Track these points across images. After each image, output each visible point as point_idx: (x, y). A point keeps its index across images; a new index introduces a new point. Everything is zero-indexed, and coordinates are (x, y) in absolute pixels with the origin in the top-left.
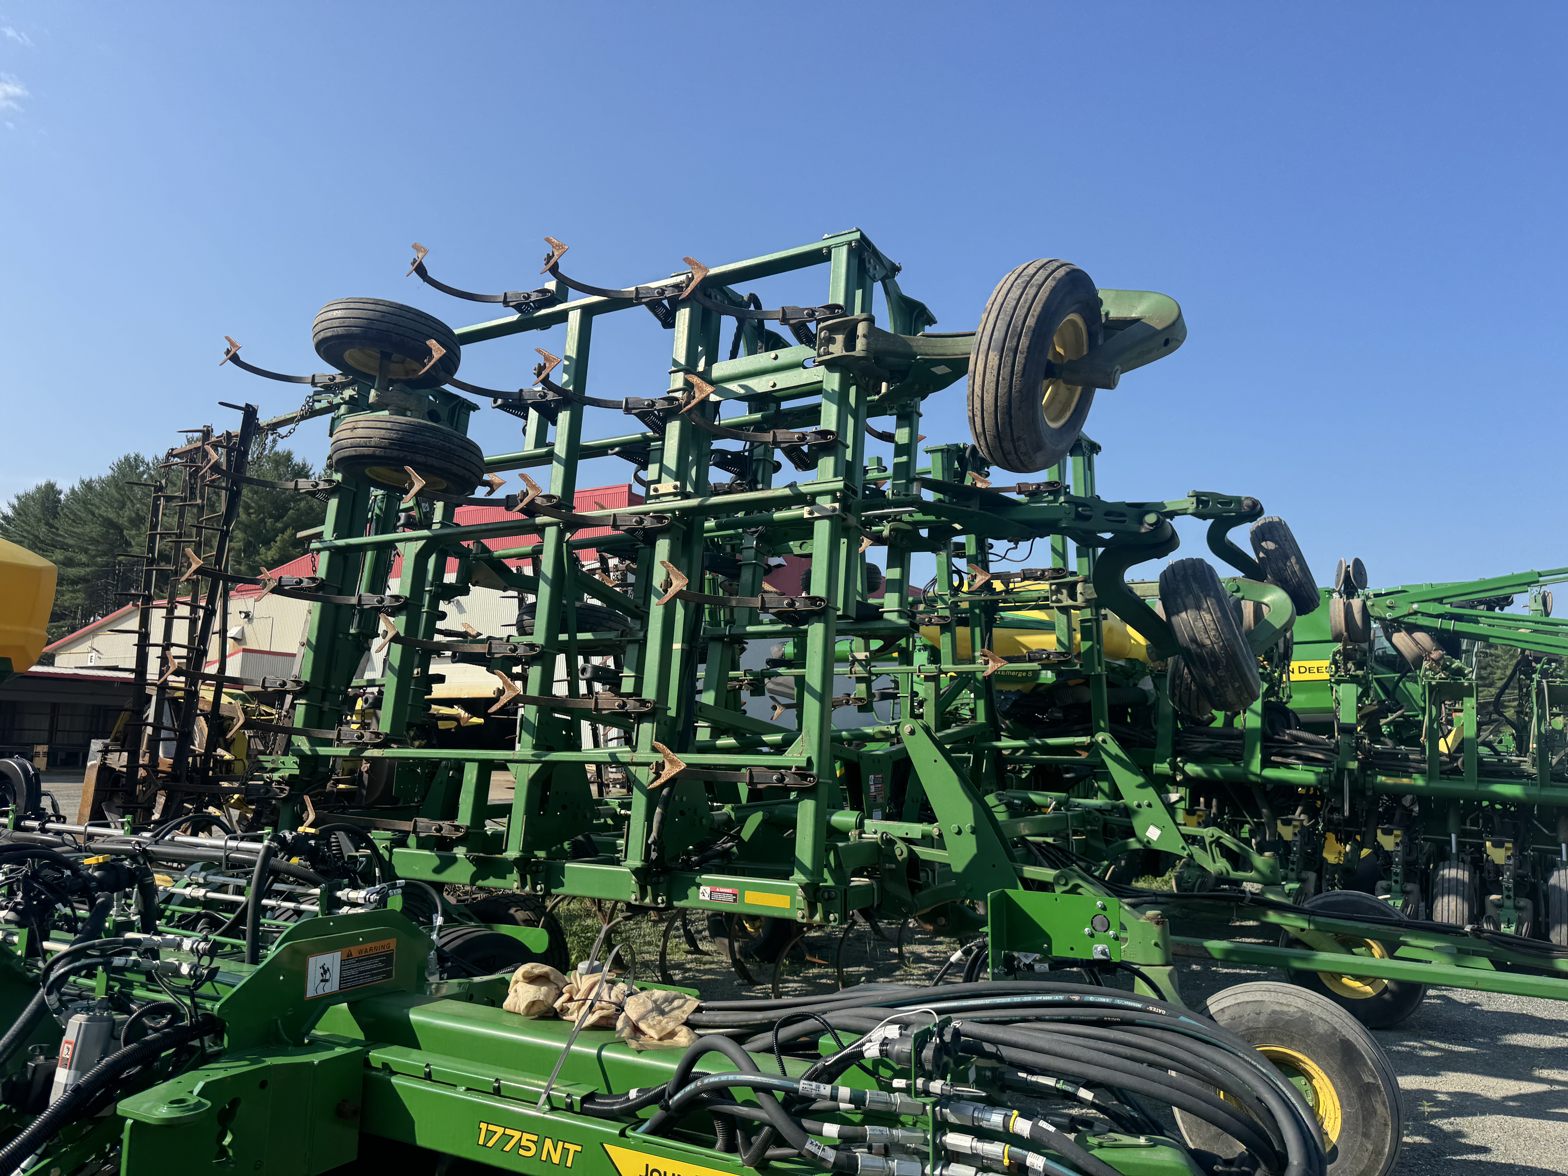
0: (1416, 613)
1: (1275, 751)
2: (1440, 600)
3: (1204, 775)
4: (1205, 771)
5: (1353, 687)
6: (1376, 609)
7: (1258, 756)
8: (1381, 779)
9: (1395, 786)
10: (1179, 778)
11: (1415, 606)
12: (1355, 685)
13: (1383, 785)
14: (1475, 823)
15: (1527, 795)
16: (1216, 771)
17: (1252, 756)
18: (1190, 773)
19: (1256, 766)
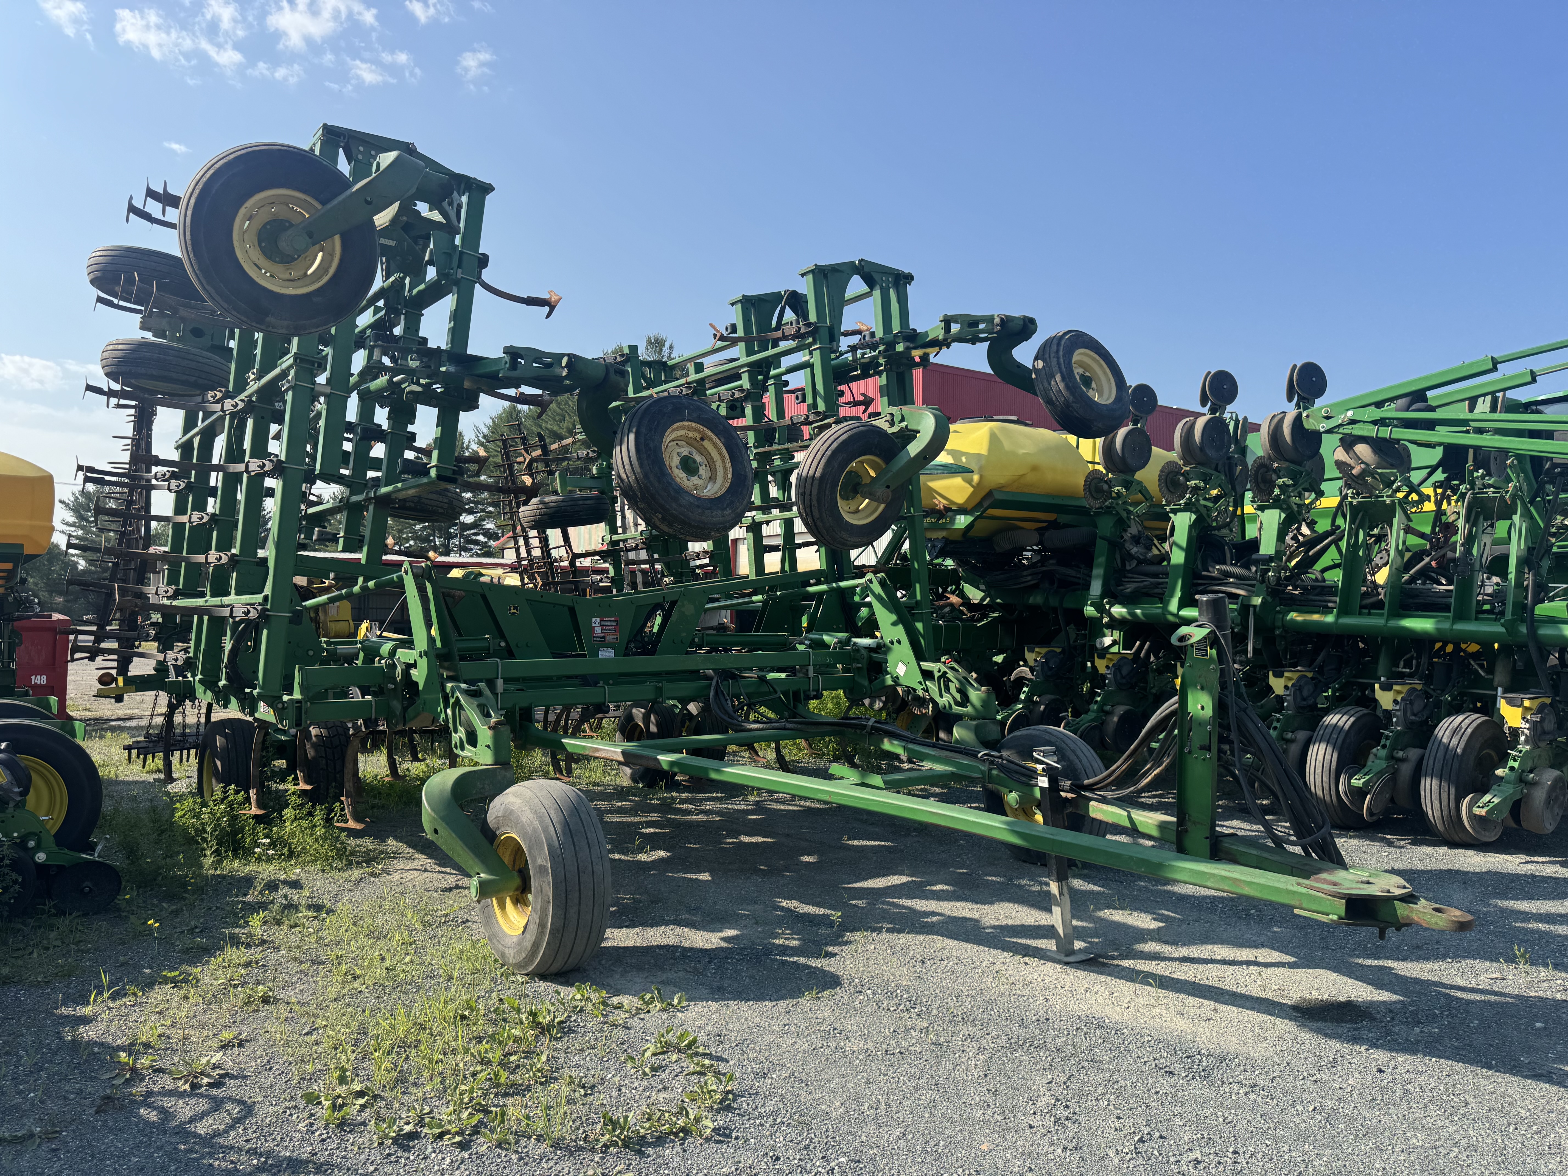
0: (1353, 422)
1: (1200, 588)
2: (1379, 405)
3: (1128, 617)
4: (1129, 613)
5: (1276, 512)
6: (1311, 420)
7: (1178, 594)
8: (1293, 615)
9: (1305, 622)
10: (1106, 620)
11: (1350, 414)
12: (1278, 511)
13: (1293, 621)
14: (1408, 664)
15: (1438, 629)
16: (1138, 611)
17: (1172, 596)
18: (1116, 615)
19: (1173, 606)
